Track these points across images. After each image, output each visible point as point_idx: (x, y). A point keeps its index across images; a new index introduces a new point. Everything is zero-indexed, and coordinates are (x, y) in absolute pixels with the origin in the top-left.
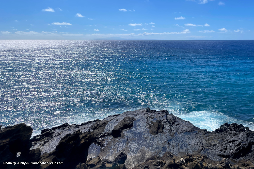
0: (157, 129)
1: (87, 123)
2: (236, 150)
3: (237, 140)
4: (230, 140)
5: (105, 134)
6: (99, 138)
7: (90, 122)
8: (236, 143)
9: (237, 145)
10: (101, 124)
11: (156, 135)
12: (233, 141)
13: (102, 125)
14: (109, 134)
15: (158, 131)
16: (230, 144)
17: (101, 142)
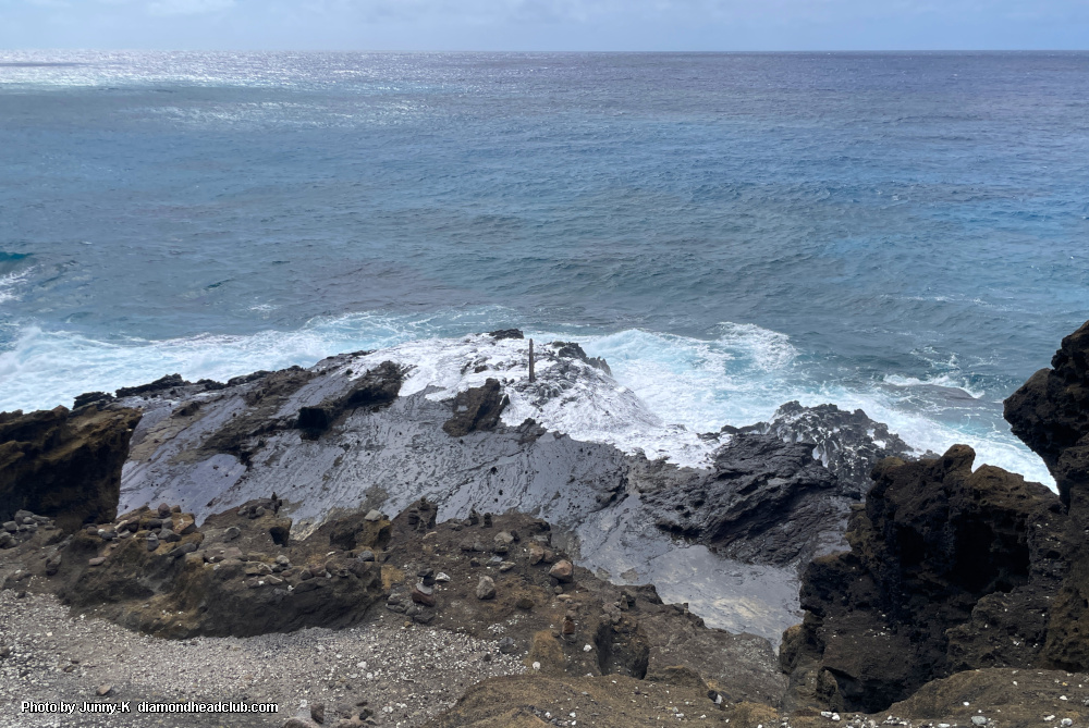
0: (475, 414)
1: (250, 378)
2: (731, 511)
3: (751, 473)
4: (723, 471)
5: (278, 424)
6: (248, 437)
7: (262, 374)
8: (741, 483)
9: (740, 492)
10: (279, 384)
11: (463, 438)
12: (735, 474)
13: (282, 387)
14: (290, 425)
15: (476, 420)
16: (720, 486)
17: (250, 453)
